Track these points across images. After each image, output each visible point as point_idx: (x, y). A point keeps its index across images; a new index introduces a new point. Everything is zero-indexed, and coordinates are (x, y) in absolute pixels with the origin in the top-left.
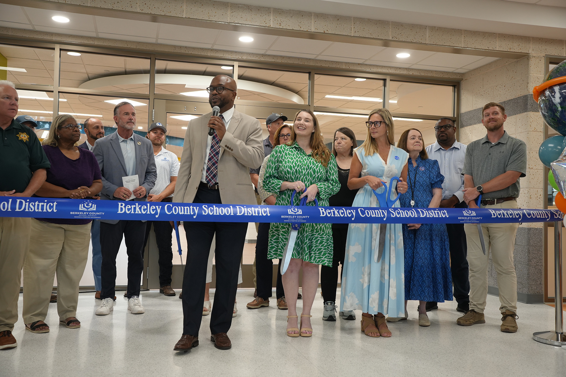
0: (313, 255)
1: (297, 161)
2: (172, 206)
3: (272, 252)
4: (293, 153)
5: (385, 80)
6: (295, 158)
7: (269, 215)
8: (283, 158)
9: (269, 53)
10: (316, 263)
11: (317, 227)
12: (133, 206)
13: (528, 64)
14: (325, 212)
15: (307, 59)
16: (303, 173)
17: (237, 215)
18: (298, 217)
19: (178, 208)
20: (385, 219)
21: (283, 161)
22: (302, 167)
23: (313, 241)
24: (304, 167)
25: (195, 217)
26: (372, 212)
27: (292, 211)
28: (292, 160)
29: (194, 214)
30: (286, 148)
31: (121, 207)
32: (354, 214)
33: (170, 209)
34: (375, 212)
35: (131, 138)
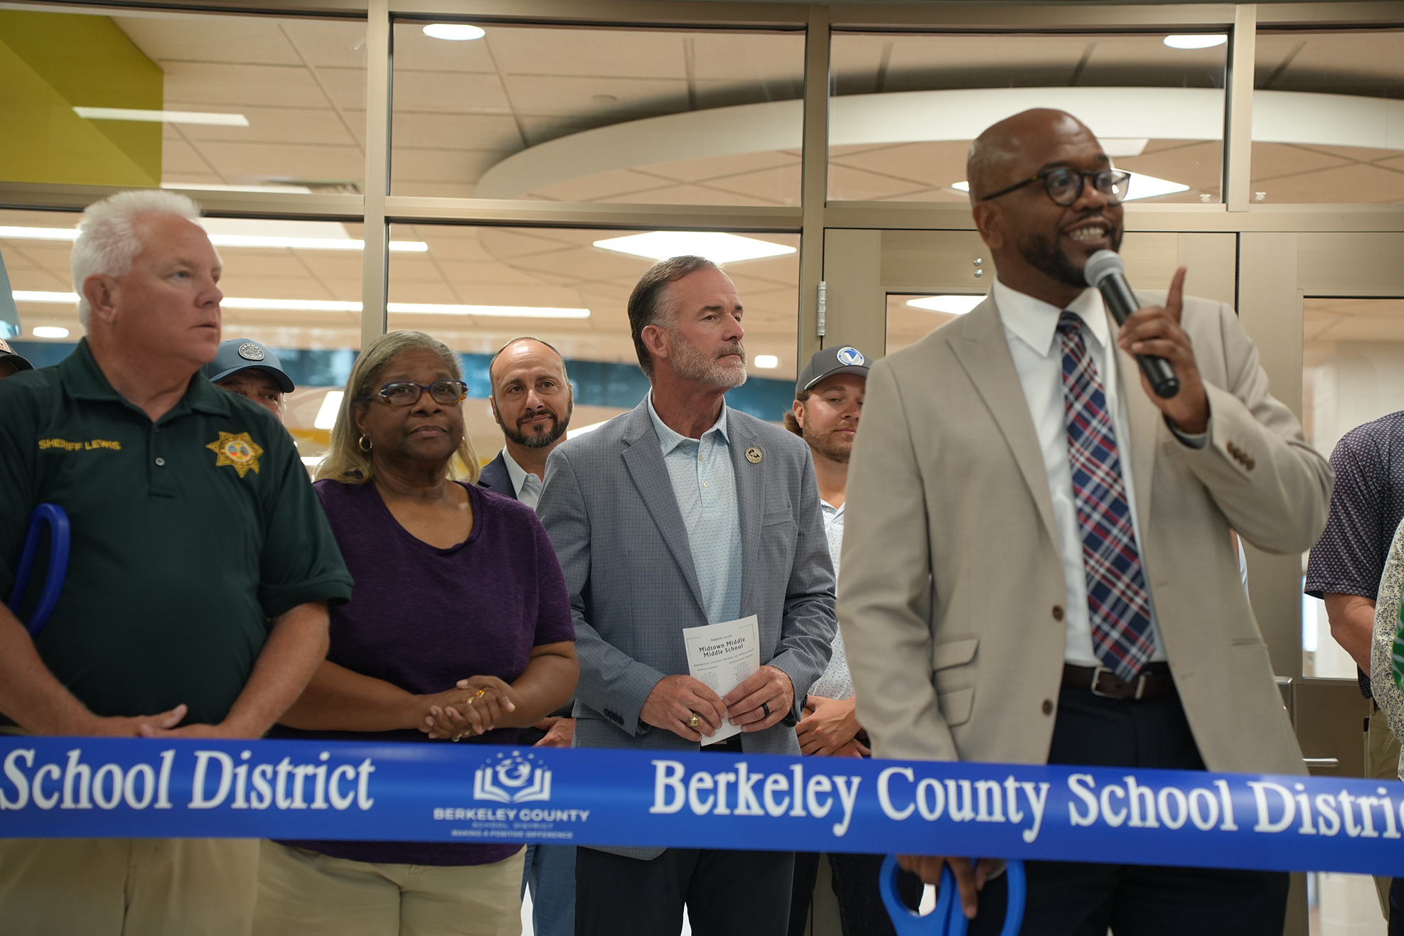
2: (911, 779)
12: (723, 779)
17: (1255, 829)
19: (945, 788)
25: (1027, 836)
29: (1028, 822)
31: (669, 781)
35: (714, 429)
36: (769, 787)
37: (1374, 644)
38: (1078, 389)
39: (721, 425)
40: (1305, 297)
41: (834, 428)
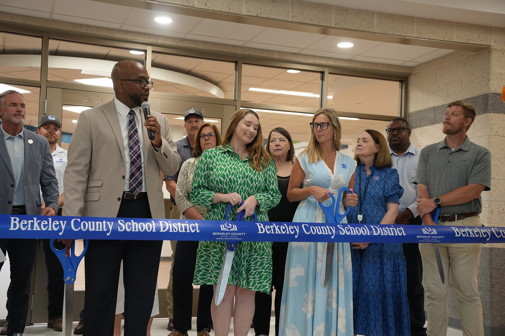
0: (252, 280)
1: (231, 168)
2: (80, 221)
3: (199, 276)
4: (226, 160)
5: (323, 73)
6: (228, 165)
7: (198, 231)
8: (214, 164)
9: (189, 37)
10: (255, 290)
11: (255, 246)
12: (30, 222)
13: (489, 58)
14: (263, 228)
15: (234, 46)
16: (239, 183)
17: (160, 231)
18: (232, 234)
19: (88, 223)
20: (333, 237)
21: (214, 168)
22: (237, 175)
23: (251, 263)
24: (239, 175)
25: (108, 234)
26: (318, 228)
27: (225, 227)
28: (225, 168)
29: (108, 231)
30: (217, 152)
31: (15, 222)
32: (298, 231)
33: (77, 224)
34: (321, 229)
35: (19, 134)
36: (42, 223)
37: (176, 191)
38: (132, 128)
39: (21, 134)
40: (162, 113)
41: (47, 136)
